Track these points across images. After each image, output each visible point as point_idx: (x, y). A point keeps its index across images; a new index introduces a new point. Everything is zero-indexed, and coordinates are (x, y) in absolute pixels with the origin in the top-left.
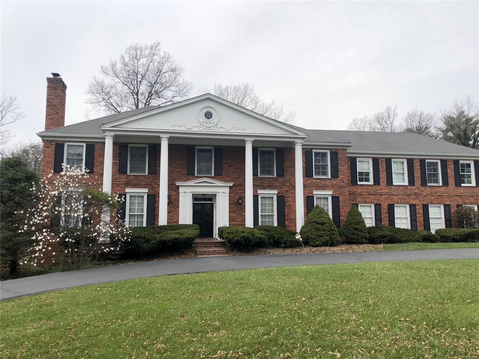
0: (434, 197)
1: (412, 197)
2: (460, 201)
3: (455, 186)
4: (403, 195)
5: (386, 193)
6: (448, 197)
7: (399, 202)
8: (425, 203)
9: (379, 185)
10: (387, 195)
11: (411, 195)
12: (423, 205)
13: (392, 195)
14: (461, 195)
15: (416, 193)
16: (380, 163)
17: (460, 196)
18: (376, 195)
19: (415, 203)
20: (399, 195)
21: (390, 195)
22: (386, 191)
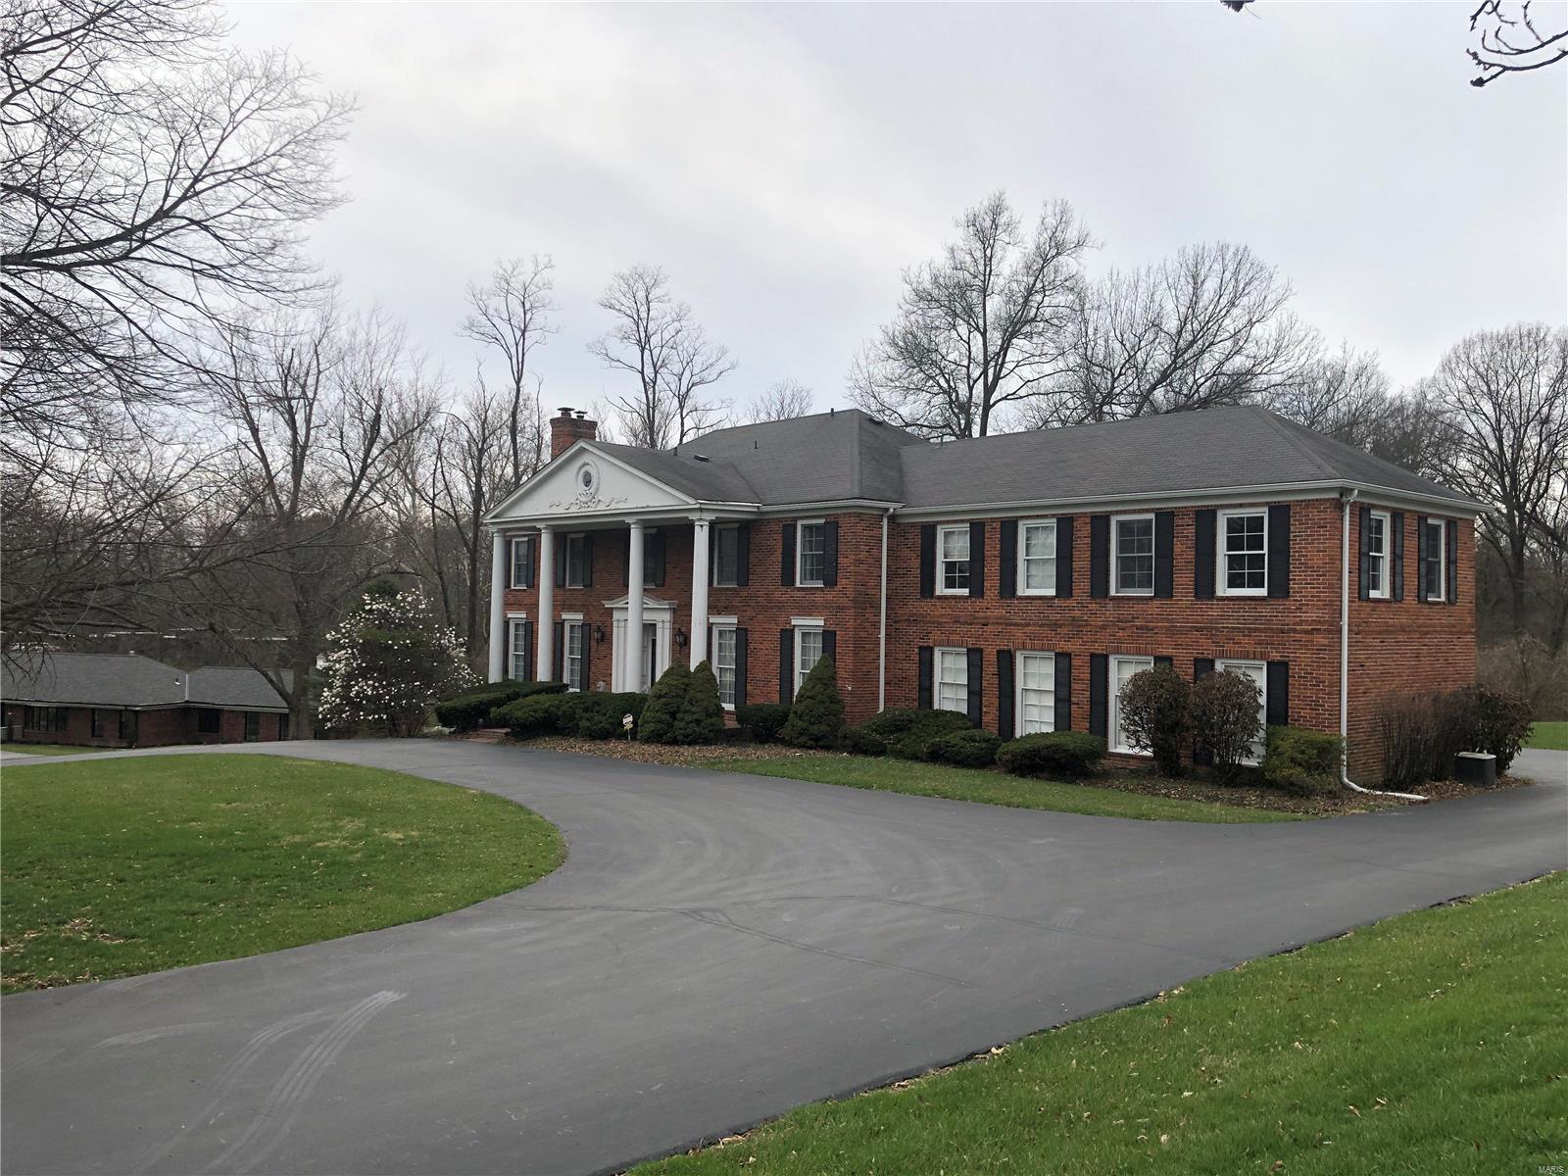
0: (1128, 632)
1: (1064, 630)
2: (1207, 649)
3: (1195, 596)
4: (1040, 626)
5: (998, 618)
6: (1171, 631)
7: (1028, 646)
8: (1098, 649)
9: (982, 596)
10: (997, 623)
11: (1060, 626)
12: (1092, 655)
13: (1011, 625)
14: (1213, 628)
15: (1074, 619)
16: (987, 535)
17: (1208, 630)
18: (971, 624)
19: (1070, 651)
20: (1028, 625)
21: (1006, 624)
22: (997, 613)
